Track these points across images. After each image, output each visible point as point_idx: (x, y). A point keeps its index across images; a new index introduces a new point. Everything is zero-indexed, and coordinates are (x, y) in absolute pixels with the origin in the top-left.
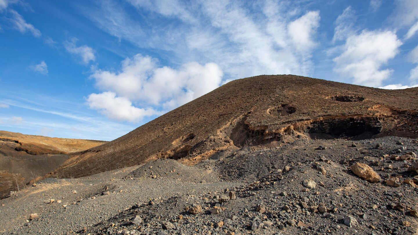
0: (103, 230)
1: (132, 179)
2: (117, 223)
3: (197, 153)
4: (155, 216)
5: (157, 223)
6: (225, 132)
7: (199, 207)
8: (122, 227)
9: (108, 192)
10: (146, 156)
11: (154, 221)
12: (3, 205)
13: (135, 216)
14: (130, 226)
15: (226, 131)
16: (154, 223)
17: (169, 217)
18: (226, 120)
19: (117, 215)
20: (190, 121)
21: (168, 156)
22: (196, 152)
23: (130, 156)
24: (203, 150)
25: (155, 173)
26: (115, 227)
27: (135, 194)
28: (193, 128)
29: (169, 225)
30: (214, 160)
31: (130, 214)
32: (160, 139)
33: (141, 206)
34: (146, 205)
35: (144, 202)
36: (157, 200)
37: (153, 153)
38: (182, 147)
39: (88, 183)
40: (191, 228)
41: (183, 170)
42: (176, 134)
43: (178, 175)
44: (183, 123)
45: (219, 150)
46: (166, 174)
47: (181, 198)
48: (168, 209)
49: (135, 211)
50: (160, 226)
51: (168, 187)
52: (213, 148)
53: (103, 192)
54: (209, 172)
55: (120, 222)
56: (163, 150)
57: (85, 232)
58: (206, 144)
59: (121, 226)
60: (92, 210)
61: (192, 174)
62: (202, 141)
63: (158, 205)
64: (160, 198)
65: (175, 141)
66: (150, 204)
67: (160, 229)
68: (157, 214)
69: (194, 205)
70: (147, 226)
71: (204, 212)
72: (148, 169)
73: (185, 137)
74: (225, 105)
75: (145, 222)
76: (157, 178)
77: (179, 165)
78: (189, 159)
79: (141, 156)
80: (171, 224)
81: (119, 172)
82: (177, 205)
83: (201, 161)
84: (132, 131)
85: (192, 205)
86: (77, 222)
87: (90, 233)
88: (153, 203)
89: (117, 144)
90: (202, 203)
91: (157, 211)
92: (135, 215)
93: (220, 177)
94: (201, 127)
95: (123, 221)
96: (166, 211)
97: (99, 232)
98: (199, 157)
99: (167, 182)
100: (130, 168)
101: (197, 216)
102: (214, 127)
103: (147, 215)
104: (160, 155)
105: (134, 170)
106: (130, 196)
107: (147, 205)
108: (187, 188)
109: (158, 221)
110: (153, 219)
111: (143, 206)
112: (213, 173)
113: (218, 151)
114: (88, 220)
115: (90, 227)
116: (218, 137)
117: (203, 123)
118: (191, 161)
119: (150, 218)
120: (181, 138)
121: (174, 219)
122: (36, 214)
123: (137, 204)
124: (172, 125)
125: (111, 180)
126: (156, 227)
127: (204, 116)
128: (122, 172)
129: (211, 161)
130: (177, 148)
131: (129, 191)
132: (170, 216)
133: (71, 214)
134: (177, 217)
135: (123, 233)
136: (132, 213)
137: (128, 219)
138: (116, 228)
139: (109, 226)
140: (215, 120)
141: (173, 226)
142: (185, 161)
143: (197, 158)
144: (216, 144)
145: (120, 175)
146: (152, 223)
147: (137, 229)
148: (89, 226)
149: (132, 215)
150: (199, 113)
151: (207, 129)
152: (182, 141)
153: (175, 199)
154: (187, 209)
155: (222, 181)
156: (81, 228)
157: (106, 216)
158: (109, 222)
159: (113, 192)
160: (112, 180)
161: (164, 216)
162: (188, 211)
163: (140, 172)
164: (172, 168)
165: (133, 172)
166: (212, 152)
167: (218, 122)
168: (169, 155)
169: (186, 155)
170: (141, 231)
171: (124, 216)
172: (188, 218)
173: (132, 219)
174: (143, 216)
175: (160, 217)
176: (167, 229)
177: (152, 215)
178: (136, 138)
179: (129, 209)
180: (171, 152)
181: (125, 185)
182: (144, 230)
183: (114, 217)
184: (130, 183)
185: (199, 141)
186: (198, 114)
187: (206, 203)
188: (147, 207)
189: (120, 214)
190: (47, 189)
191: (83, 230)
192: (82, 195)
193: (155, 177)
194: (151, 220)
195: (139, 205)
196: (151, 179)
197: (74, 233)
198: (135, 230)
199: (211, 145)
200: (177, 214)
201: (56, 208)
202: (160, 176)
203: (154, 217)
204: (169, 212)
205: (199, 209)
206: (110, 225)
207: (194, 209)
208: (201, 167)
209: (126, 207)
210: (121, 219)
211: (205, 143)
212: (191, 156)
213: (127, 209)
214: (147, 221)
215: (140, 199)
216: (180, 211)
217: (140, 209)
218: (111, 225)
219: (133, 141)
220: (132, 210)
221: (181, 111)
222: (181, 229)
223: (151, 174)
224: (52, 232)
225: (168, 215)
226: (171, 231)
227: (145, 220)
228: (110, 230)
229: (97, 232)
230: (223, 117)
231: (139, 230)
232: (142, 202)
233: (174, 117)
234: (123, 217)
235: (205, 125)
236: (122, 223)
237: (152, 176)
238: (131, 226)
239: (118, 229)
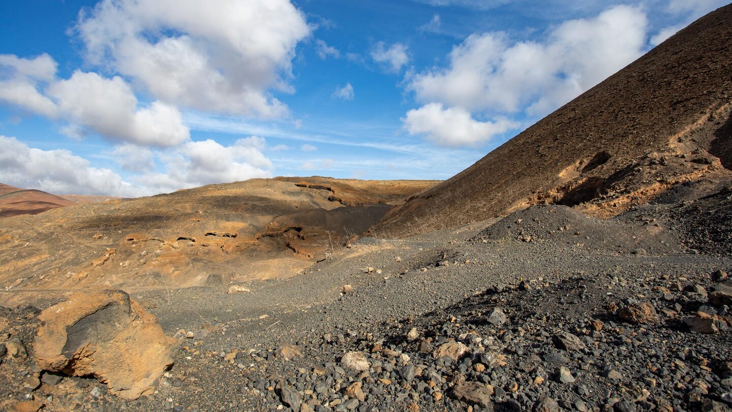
0: (436, 325)
1: (485, 241)
2: (460, 317)
3: (618, 193)
4: (534, 314)
5: (538, 330)
6: (694, 141)
7: (649, 308)
8: (469, 326)
9: (447, 262)
10: (508, 202)
11: (532, 324)
12: (319, 270)
13: (493, 309)
14: (483, 325)
15: (695, 137)
16: (532, 329)
17: (566, 320)
18: (693, 111)
19: (460, 303)
20: (596, 126)
21: (551, 200)
22: (614, 189)
23: (480, 203)
24: (634, 184)
25: (527, 231)
26: (456, 323)
27: (491, 268)
28: (603, 141)
29: (570, 339)
30: (665, 205)
31: (482, 303)
32: (532, 168)
33: (503, 291)
34: (513, 290)
35: (510, 284)
36: (535, 282)
37: (522, 195)
38: (580, 182)
39: (417, 247)
40: (635, 360)
41: (587, 225)
42: (567, 157)
43: (576, 236)
44: (581, 133)
45: (677, 183)
46: (550, 233)
47: (594, 282)
48: (562, 304)
49: (493, 299)
50: (547, 338)
51: (556, 258)
52: (659, 179)
53: (439, 261)
54: (654, 231)
55: (465, 316)
56: (541, 189)
57: (411, 323)
58: (639, 170)
59: (466, 323)
60: (423, 289)
61: (609, 234)
62: (628, 167)
63: (538, 292)
64: (541, 279)
65: (564, 171)
66: (521, 287)
67: (547, 344)
68: (539, 312)
69: (630, 300)
70: (517, 333)
71: (664, 323)
72: (514, 223)
73: (586, 161)
74: (688, 77)
75: (513, 323)
76: (532, 240)
77: (578, 217)
78: (599, 205)
79: (500, 202)
80: (577, 340)
81: (463, 231)
82: (584, 297)
83: (630, 209)
84: (481, 160)
85: (625, 301)
86: (401, 305)
87: (417, 326)
88: (527, 286)
89: (457, 183)
90: (655, 299)
91: (538, 304)
92: (493, 306)
93: (686, 243)
94: (623, 136)
95: (471, 314)
96: (558, 307)
97: (429, 328)
98: (622, 200)
99: (554, 249)
100: (481, 223)
101: (642, 329)
102: (658, 131)
103: (516, 310)
104: (536, 198)
105: (487, 226)
106: (484, 270)
107: (516, 290)
108: (601, 263)
109: (542, 327)
110: (529, 319)
111: (507, 290)
112: (666, 235)
113: (673, 184)
114: (416, 305)
115: (418, 316)
116: (674, 154)
117: (628, 126)
118: (605, 208)
119: (524, 317)
120: (577, 164)
121: (579, 327)
122: (349, 286)
123: (495, 285)
124: (556, 139)
125: (450, 243)
126: (539, 338)
127: (629, 113)
128: (467, 229)
129: (658, 207)
130: (570, 183)
131: (481, 262)
132: (569, 320)
133: (392, 291)
134: (586, 323)
135: (469, 340)
136: (487, 302)
137: (479, 311)
138: (457, 325)
139: (447, 321)
140: (660, 116)
141: (582, 345)
142: (589, 209)
143: (620, 201)
144: (668, 169)
145: (465, 236)
146: (529, 328)
147: (496, 335)
148: (417, 314)
149: (488, 307)
150: (615, 108)
151: (641, 139)
152: (579, 169)
153: (578, 283)
154: (613, 308)
155: (694, 253)
156: (406, 315)
157: (444, 301)
158: (447, 313)
159: (454, 262)
160: (452, 243)
161: (554, 316)
162: (614, 313)
163: (499, 230)
164: (563, 222)
165: (487, 229)
166: (657, 189)
167: (670, 120)
168: (554, 198)
169: (592, 197)
170: (506, 342)
171: (472, 305)
172: (618, 330)
173: (488, 313)
174: (507, 310)
175: (545, 318)
176: (566, 350)
177: (527, 312)
178: (487, 171)
179: (481, 294)
180: (558, 192)
181: (474, 251)
182: (512, 339)
183: (455, 305)
184: (481, 249)
185: (622, 166)
186: (614, 110)
187: (666, 300)
188: (516, 293)
189: (465, 301)
190: (364, 253)
191: (408, 320)
192: (409, 264)
193: (529, 239)
194: (526, 321)
195: (501, 288)
196: (520, 243)
197: (396, 321)
198: (493, 336)
199: (653, 172)
200: (586, 315)
201: (375, 281)
202: (539, 237)
203: (532, 316)
204: (567, 310)
205: (648, 311)
206: (448, 318)
207: (632, 311)
208: (632, 220)
209: (477, 289)
210: (467, 311)
211: (636, 169)
212: (603, 199)
213: (477, 293)
214: (518, 322)
215: (501, 277)
216: (593, 310)
217: (501, 297)
218: (450, 320)
219: (483, 176)
220: (487, 297)
221: (574, 110)
222: (604, 355)
223: (520, 234)
224: (369, 314)
225: (563, 316)
226: (577, 355)
227: (512, 318)
228: (447, 327)
229: (427, 328)
230: (684, 106)
231: (501, 338)
232: (506, 283)
233: (559, 124)
234: (471, 308)
235: (635, 132)
236: (468, 319)
237: (522, 238)
238: (485, 327)
239: (461, 328)
